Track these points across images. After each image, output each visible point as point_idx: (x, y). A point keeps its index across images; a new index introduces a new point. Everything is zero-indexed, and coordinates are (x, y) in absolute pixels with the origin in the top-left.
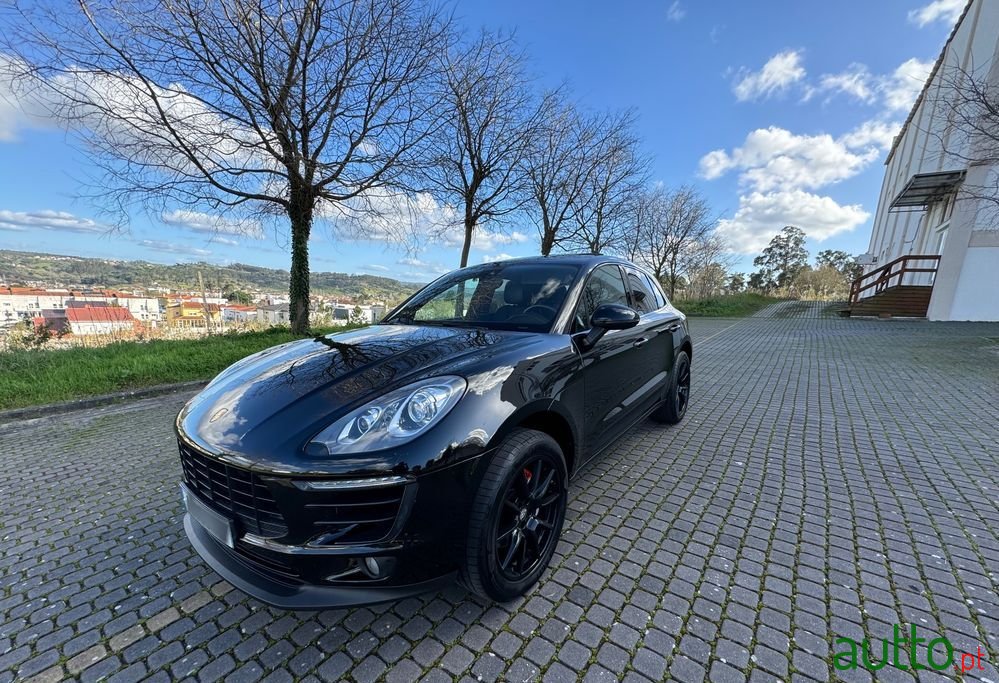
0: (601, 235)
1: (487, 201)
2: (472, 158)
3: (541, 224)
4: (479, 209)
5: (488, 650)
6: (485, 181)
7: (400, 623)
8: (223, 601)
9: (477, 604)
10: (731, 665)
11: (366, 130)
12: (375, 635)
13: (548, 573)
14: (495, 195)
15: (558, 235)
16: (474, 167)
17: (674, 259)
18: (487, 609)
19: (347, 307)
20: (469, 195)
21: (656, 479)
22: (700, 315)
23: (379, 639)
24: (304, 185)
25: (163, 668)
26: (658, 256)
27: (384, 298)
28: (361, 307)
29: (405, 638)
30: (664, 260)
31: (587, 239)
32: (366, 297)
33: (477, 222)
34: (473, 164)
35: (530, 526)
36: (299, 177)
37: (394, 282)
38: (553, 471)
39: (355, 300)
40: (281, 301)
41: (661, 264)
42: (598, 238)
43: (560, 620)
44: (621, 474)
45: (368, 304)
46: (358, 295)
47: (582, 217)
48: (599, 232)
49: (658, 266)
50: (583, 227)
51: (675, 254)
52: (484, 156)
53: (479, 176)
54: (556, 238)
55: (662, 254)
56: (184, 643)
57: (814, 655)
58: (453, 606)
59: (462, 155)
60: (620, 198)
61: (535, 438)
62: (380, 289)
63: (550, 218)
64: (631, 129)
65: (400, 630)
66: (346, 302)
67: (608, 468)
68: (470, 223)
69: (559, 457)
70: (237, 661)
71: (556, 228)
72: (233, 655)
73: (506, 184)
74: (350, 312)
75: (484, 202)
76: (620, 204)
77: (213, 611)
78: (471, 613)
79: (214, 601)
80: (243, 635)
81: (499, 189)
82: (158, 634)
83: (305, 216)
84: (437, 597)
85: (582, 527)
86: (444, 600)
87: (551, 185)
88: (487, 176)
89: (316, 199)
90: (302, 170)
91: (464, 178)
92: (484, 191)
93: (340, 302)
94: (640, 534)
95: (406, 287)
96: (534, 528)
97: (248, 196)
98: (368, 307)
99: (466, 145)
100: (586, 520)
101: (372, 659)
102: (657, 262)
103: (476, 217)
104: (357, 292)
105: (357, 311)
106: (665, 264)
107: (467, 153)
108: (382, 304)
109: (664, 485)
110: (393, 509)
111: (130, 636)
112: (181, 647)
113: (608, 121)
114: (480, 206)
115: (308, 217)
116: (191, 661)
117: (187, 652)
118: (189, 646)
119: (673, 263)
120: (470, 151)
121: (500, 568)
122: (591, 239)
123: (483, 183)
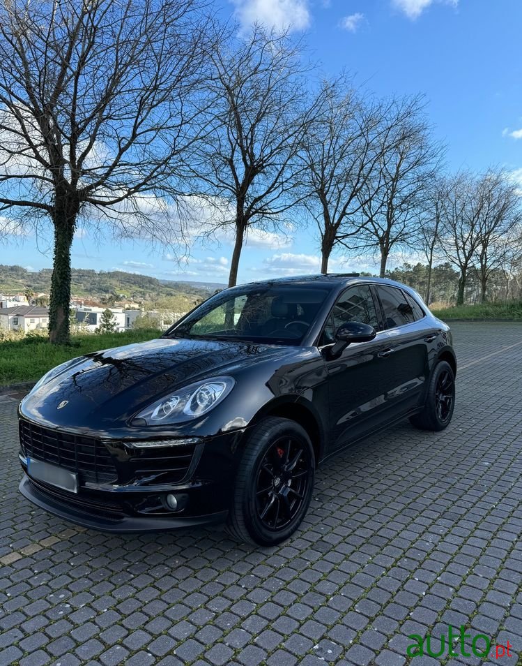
0: (393, 229)
1: (260, 198)
2: (244, 153)
3: (322, 220)
4: (251, 207)
5: (249, 573)
6: (258, 178)
7: (186, 560)
9: (242, 551)
10: (421, 581)
11: (134, 135)
12: (168, 566)
13: (298, 534)
14: (268, 192)
15: (341, 231)
16: (246, 163)
17: (484, 252)
18: (250, 554)
19: (94, 310)
20: (240, 193)
21: (405, 474)
22: (511, 320)
23: (172, 568)
24: (69, 191)
26: (463, 249)
27: (139, 299)
28: (112, 310)
29: (190, 567)
30: (470, 255)
31: (376, 233)
32: (118, 298)
33: (250, 221)
34: (244, 160)
35: (283, 492)
36: (66, 182)
37: (151, 281)
38: (301, 451)
39: (104, 302)
40: (16, 303)
41: (467, 259)
42: (388, 232)
43: (304, 559)
44: (374, 470)
45: (120, 306)
46: (108, 296)
47: (370, 208)
48: (390, 226)
49: (463, 260)
50: (371, 220)
51: (485, 246)
52: (257, 152)
53: (252, 171)
54: (338, 235)
55: (468, 247)
57: (484, 577)
58: (224, 552)
59: (233, 151)
60: (413, 187)
61: (285, 424)
62: (135, 288)
63: (331, 213)
64: (420, 116)
65: (185, 564)
66: (94, 305)
67: (362, 466)
68: (242, 222)
69: (305, 440)
71: (339, 223)
73: (280, 180)
74: (99, 316)
75: (256, 200)
76: (413, 194)
78: (237, 555)
81: (273, 185)
83: (69, 221)
84: (212, 547)
85: (330, 506)
86: (218, 549)
87: (332, 176)
88: (259, 172)
89: (81, 204)
90: (67, 175)
91: (234, 174)
92: (257, 187)
93: (86, 303)
94: (378, 511)
95: (166, 286)
96: (285, 495)
97: (12, 203)
98: (120, 310)
99: (237, 140)
100: (336, 502)
101: (167, 578)
102: (462, 256)
103: (248, 216)
104: (107, 291)
105: (108, 315)
106: (473, 258)
107: (238, 148)
108: (136, 306)
109: (410, 479)
110: (186, 462)
113: (394, 108)
114: (252, 204)
115: (72, 222)
119: (483, 256)
120: (241, 146)
121: (259, 517)
122: (381, 233)
123: (255, 179)
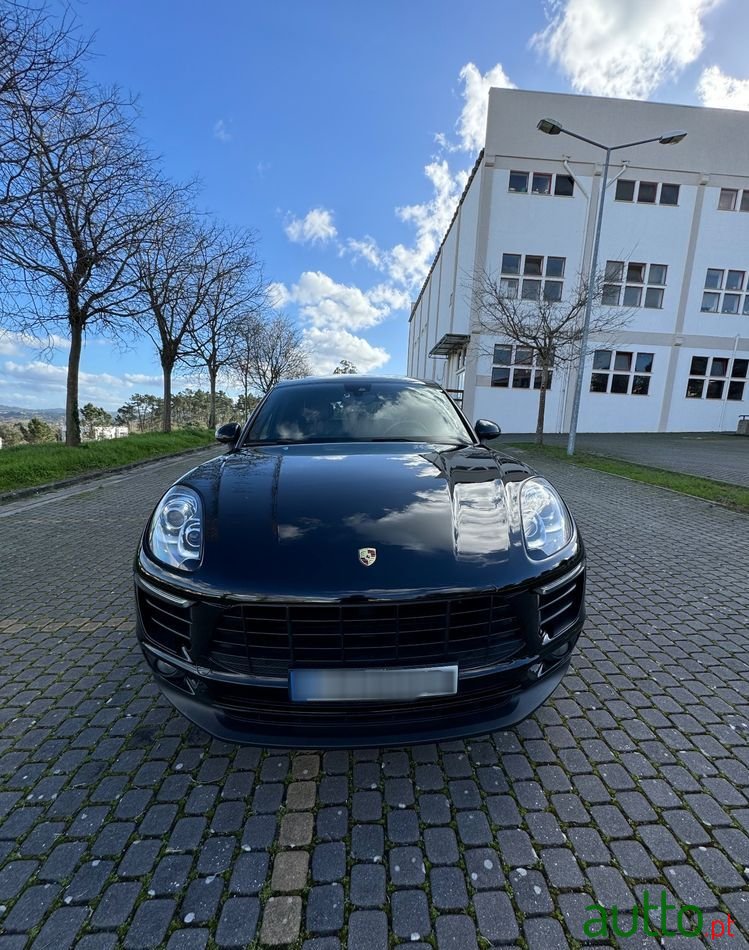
8: (328, 805)
15: (181, 348)
25: (389, 892)
56: (366, 862)
72: (433, 826)
77: (335, 819)
79: (315, 812)
82: (313, 883)
103: (86, 314)
111: (282, 915)
117: (384, 863)
118: (377, 858)
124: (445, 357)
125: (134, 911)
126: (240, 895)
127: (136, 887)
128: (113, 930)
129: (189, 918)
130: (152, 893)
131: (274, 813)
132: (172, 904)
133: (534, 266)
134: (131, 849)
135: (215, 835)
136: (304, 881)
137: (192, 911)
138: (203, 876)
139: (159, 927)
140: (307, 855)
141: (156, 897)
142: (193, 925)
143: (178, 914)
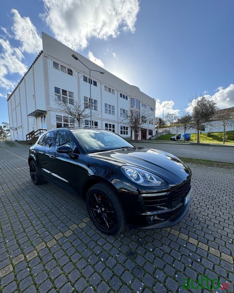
8: (180, 230)
25: (202, 231)
56: (195, 231)
70: (191, 219)
72: (191, 220)
77: (184, 231)
79: (181, 232)
80: (186, 221)
82: (197, 239)
111: (203, 246)
112: (196, 231)
116: (197, 227)
117: (196, 229)
118: (195, 229)
124: (34, 117)
125: (194, 270)
126: (196, 250)
127: (187, 268)
128: (198, 275)
129: (199, 260)
130: (190, 265)
131: (178, 238)
132: (194, 262)
133: (65, 93)
134: (175, 267)
135: (179, 249)
136: (196, 240)
137: (197, 259)
138: (189, 255)
139: (200, 266)
140: (190, 238)
141: (192, 265)
142: (201, 260)
143: (198, 262)
